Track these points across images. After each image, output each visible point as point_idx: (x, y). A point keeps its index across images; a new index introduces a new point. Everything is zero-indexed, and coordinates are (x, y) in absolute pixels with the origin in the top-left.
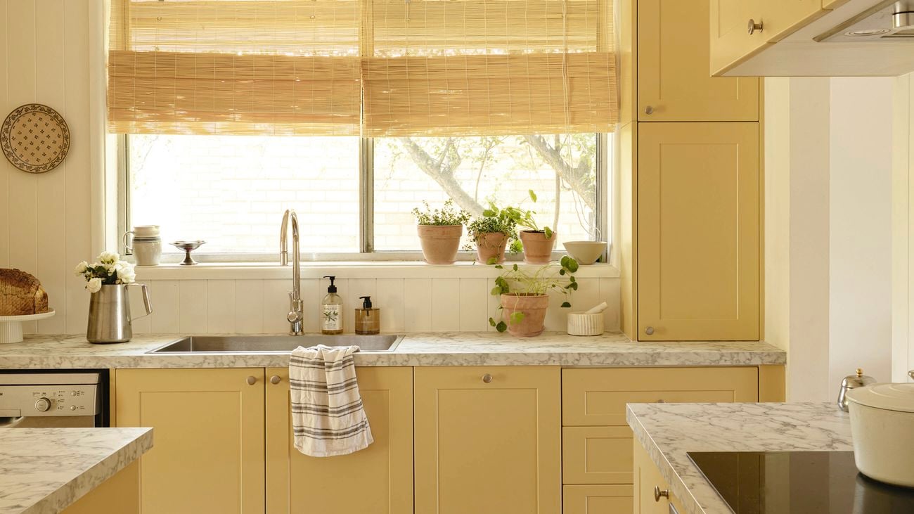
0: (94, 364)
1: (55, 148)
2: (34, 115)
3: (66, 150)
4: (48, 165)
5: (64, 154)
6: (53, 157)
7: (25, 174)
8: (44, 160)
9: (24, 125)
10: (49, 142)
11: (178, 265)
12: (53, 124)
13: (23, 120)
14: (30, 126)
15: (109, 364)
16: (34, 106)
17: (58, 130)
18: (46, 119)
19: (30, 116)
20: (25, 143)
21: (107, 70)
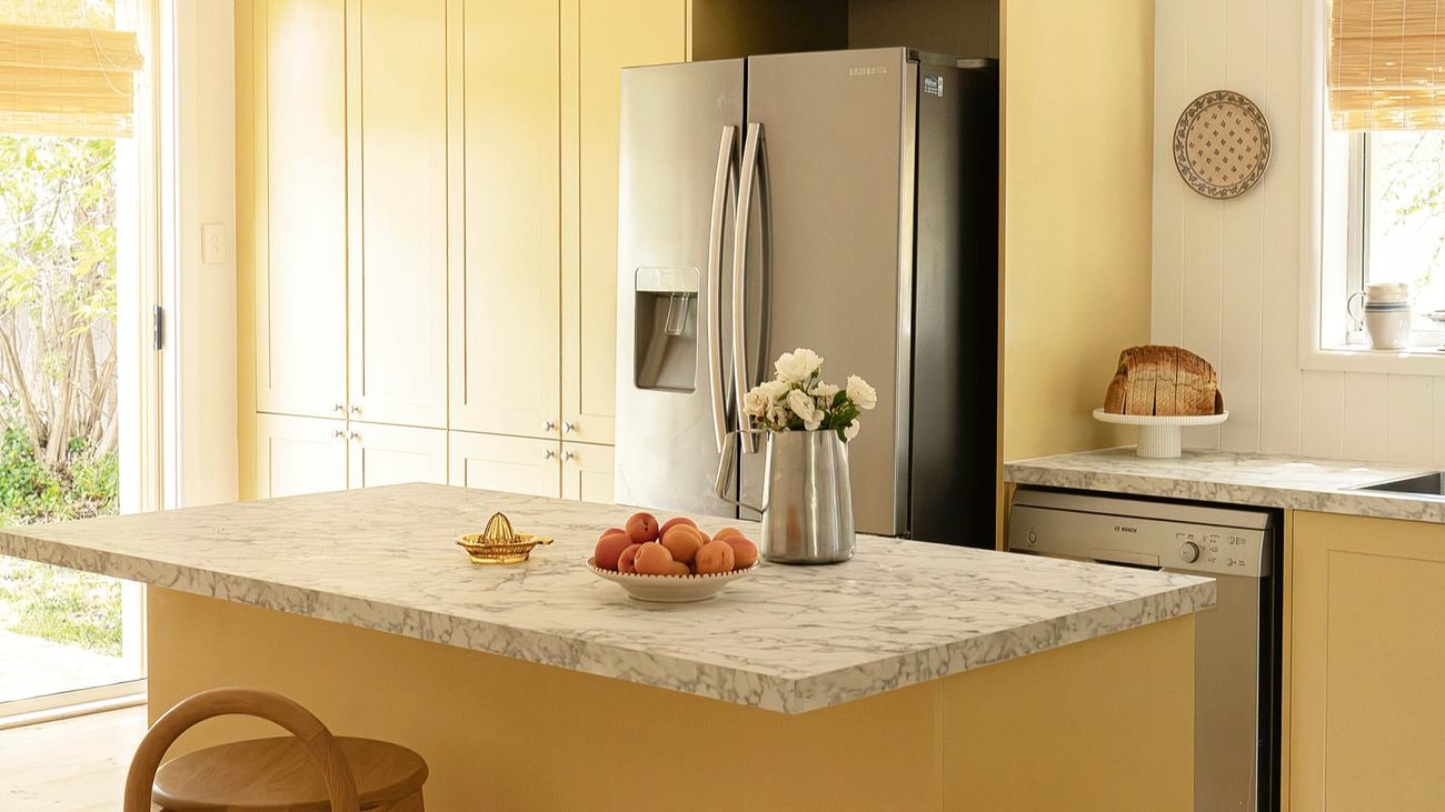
0: (1261, 498)
1: (1250, 158)
2: (1220, 107)
3: (1264, 161)
4: (1239, 186)
5: (1261, 167)
6: (1247, 173)
7: (1207, 199)
8: (1234, 179)
9: (1206, 125)
10: (1241, 149)
11: (1435, 350)
12: (1247, 121)
13: (1206, 116)
14: (1214, 125)
15: (1283, 500)
16: (1220, 94)
17: (1255, 132)
18: (1238, 113)
19: (1214, 109)
20: (1208, 152)
21: (1330, 29)
